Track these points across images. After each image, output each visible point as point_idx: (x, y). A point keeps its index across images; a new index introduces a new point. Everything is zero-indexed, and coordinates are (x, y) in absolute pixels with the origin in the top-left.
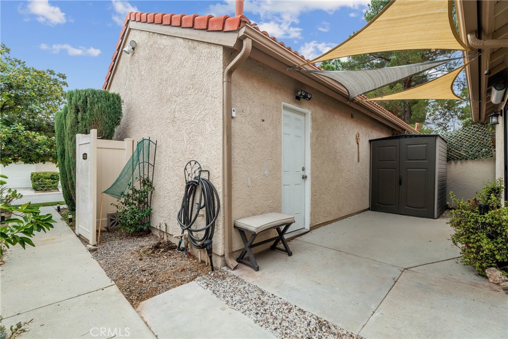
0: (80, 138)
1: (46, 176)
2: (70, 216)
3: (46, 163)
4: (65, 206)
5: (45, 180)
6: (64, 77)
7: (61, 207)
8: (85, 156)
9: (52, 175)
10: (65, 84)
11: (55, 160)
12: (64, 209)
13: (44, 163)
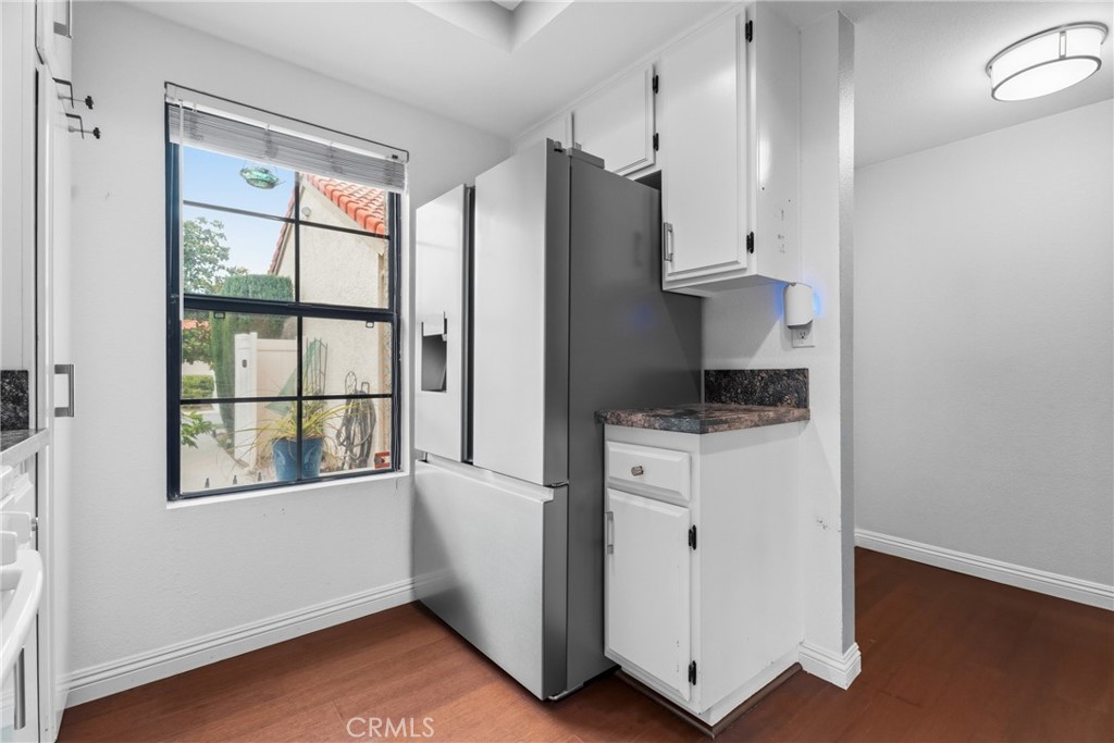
0: (240, 338)
1: (193, 382)
2: (229, 441)
3: (195, 362)
4: (224, 431)
5: (189, 390)
6: (220, 226)
7: (218, 432)
8: (245, 364)
9: (203, 382)
10: (221, 236)
11: (207, 358)
12: (222, 434)
13: (192, 363)
